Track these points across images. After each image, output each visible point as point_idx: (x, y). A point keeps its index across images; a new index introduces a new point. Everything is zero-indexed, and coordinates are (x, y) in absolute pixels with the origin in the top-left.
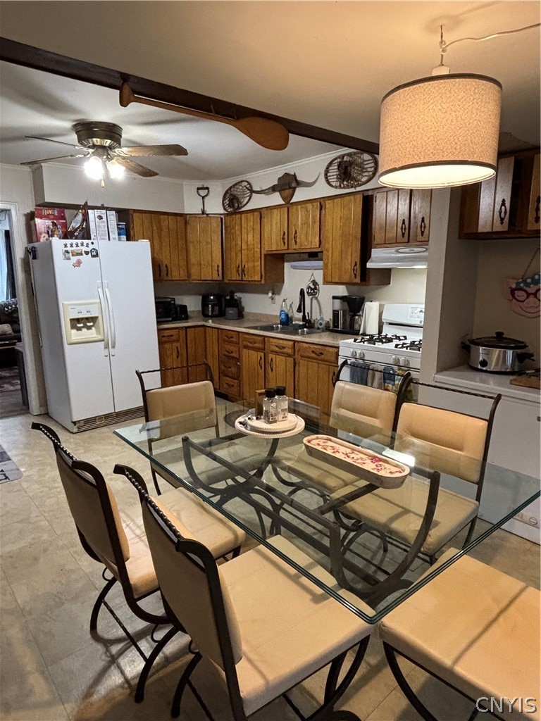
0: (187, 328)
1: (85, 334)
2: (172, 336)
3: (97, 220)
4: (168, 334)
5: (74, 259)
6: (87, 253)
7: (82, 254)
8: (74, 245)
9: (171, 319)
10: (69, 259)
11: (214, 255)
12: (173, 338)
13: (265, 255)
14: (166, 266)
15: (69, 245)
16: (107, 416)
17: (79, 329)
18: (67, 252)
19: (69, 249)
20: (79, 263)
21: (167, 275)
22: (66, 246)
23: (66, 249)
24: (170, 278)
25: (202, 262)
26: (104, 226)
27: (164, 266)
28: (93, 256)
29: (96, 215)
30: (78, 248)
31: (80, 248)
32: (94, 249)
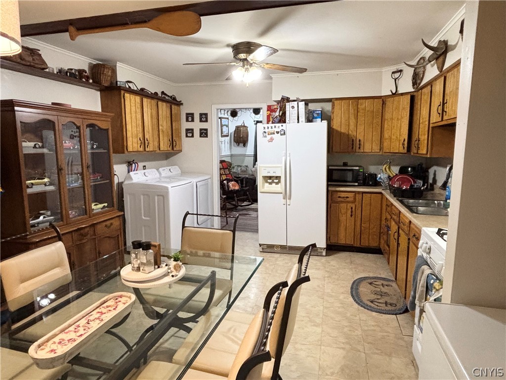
0: (363, 193)
1: (274, 187)
2: (347, 197)
3: (291, 109)
4: (343, 196)
5: (269, 137)
6: (278, 132)
7: (274, 134)
8: (270, 128)
9: (357, 184)
10: (266, 137)
11: (402, 130)
12: (348, 199)
13: (433, 127)
14: (360, 140)
15: (266, 128)
16: (282, 247)
17: (270, 183)
18: (265, 132)
19: (266, 130)
20: (272, 140)
21: (359, 148)
22: (264, 128)
23: (265, 130)
24: (362, 151)
25: (393, 137)
26: (295, 113)
27: (358, 140)
28: (281, 135)
29: (291, 106)
30: (272, 130)
31: (274, 129)
32: (282, 130)
